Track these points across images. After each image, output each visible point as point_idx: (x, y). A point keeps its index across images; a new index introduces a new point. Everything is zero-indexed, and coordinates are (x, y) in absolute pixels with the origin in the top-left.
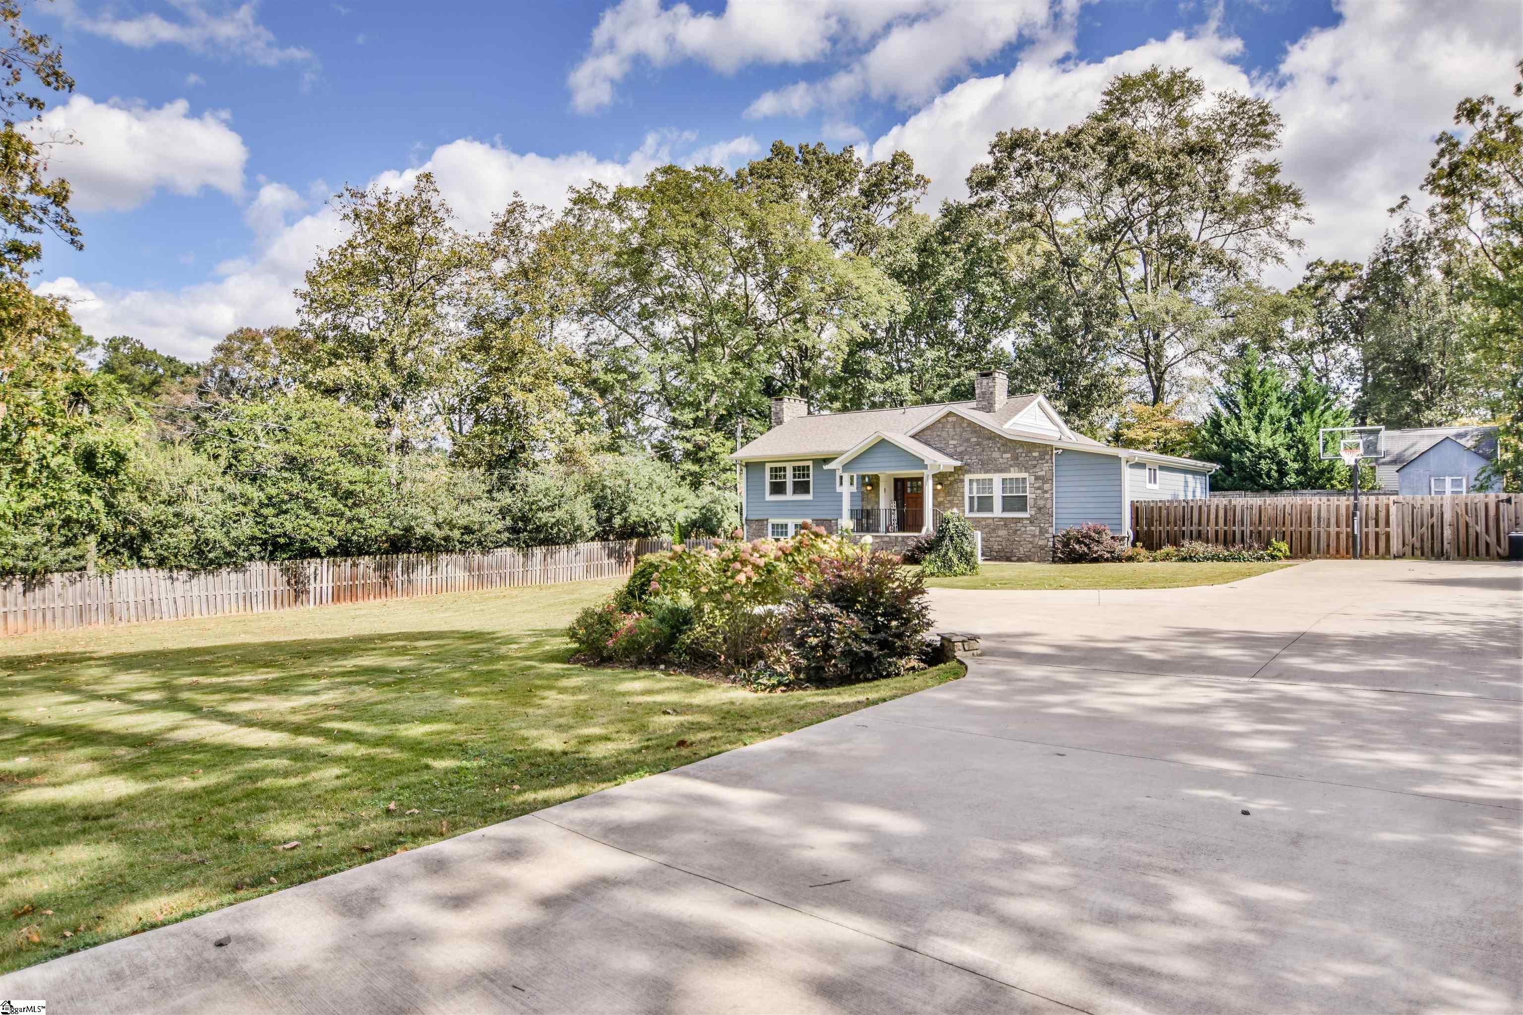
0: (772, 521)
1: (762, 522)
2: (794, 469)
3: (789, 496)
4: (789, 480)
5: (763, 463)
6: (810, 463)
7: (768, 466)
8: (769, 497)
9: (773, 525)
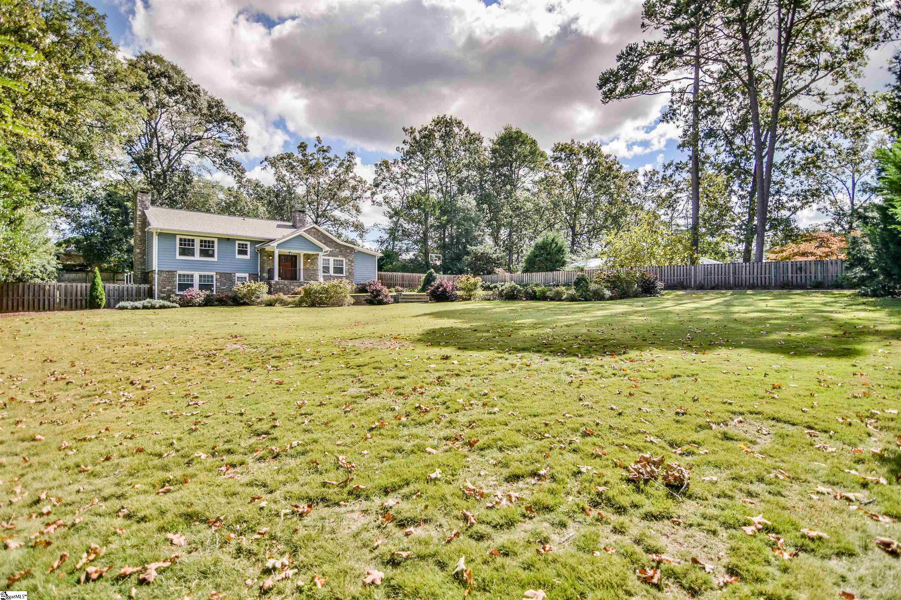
0: (179, 272)
1: (172, 273)
2: (201, 241)
3: (197, 257)
4: (197, 247)
5: (174, 235)
6: (216, 241)
7: (178, 237)
8: (178, 257)
9: (180, 276)
